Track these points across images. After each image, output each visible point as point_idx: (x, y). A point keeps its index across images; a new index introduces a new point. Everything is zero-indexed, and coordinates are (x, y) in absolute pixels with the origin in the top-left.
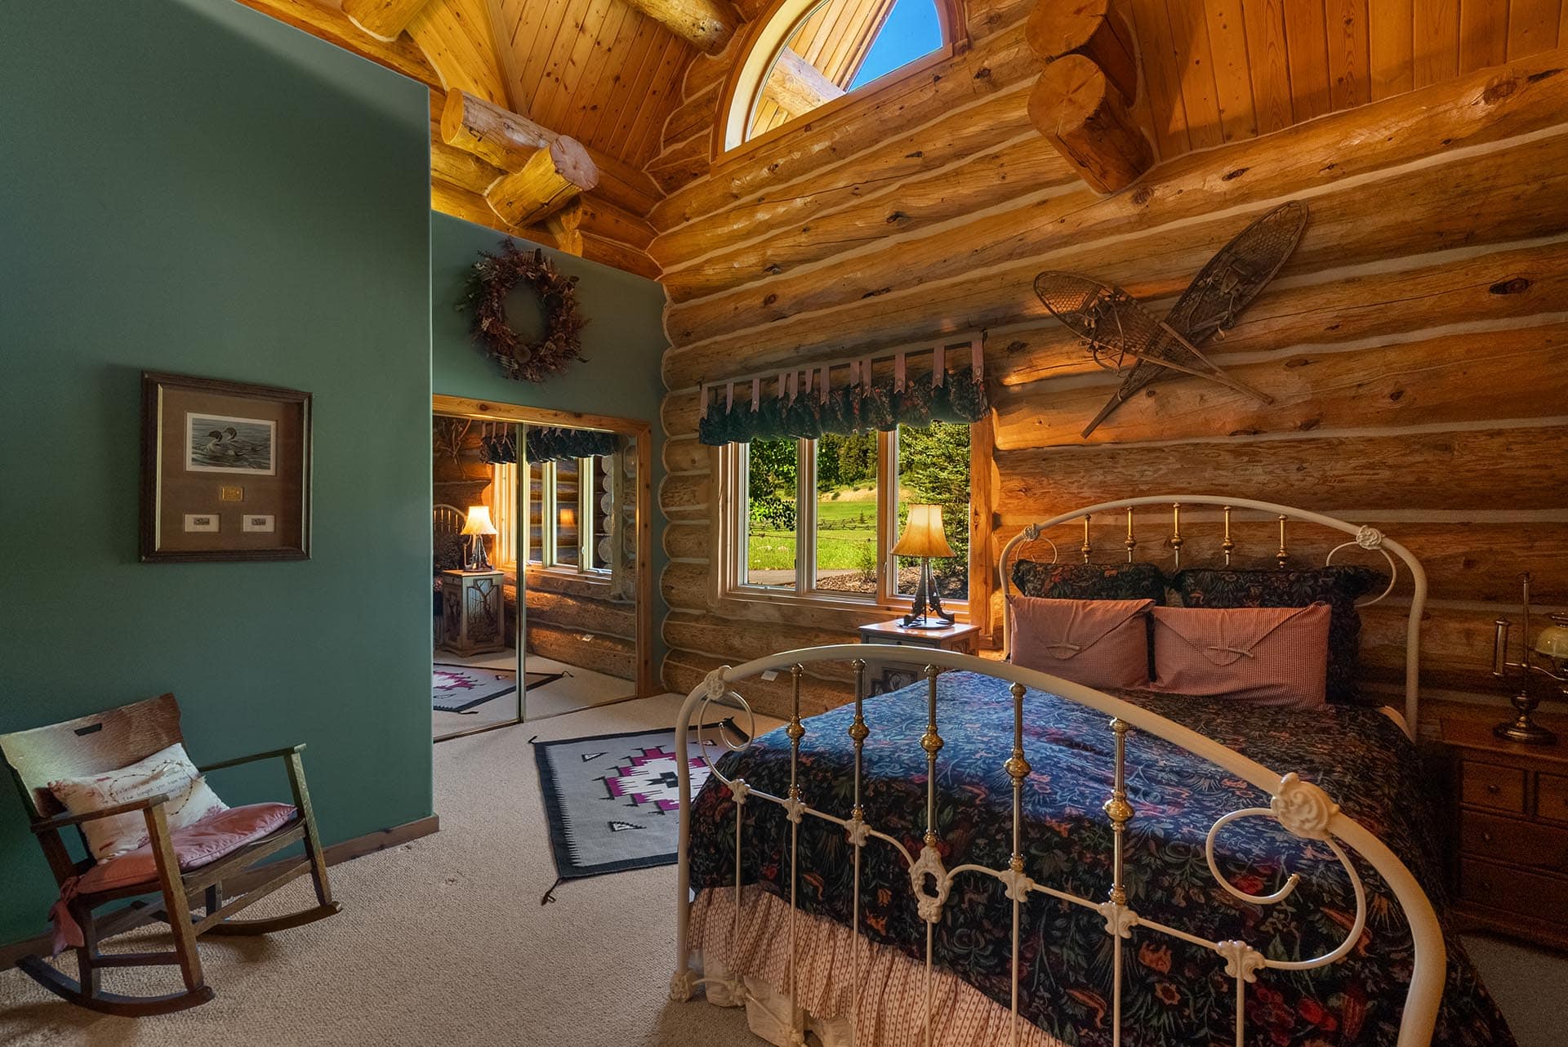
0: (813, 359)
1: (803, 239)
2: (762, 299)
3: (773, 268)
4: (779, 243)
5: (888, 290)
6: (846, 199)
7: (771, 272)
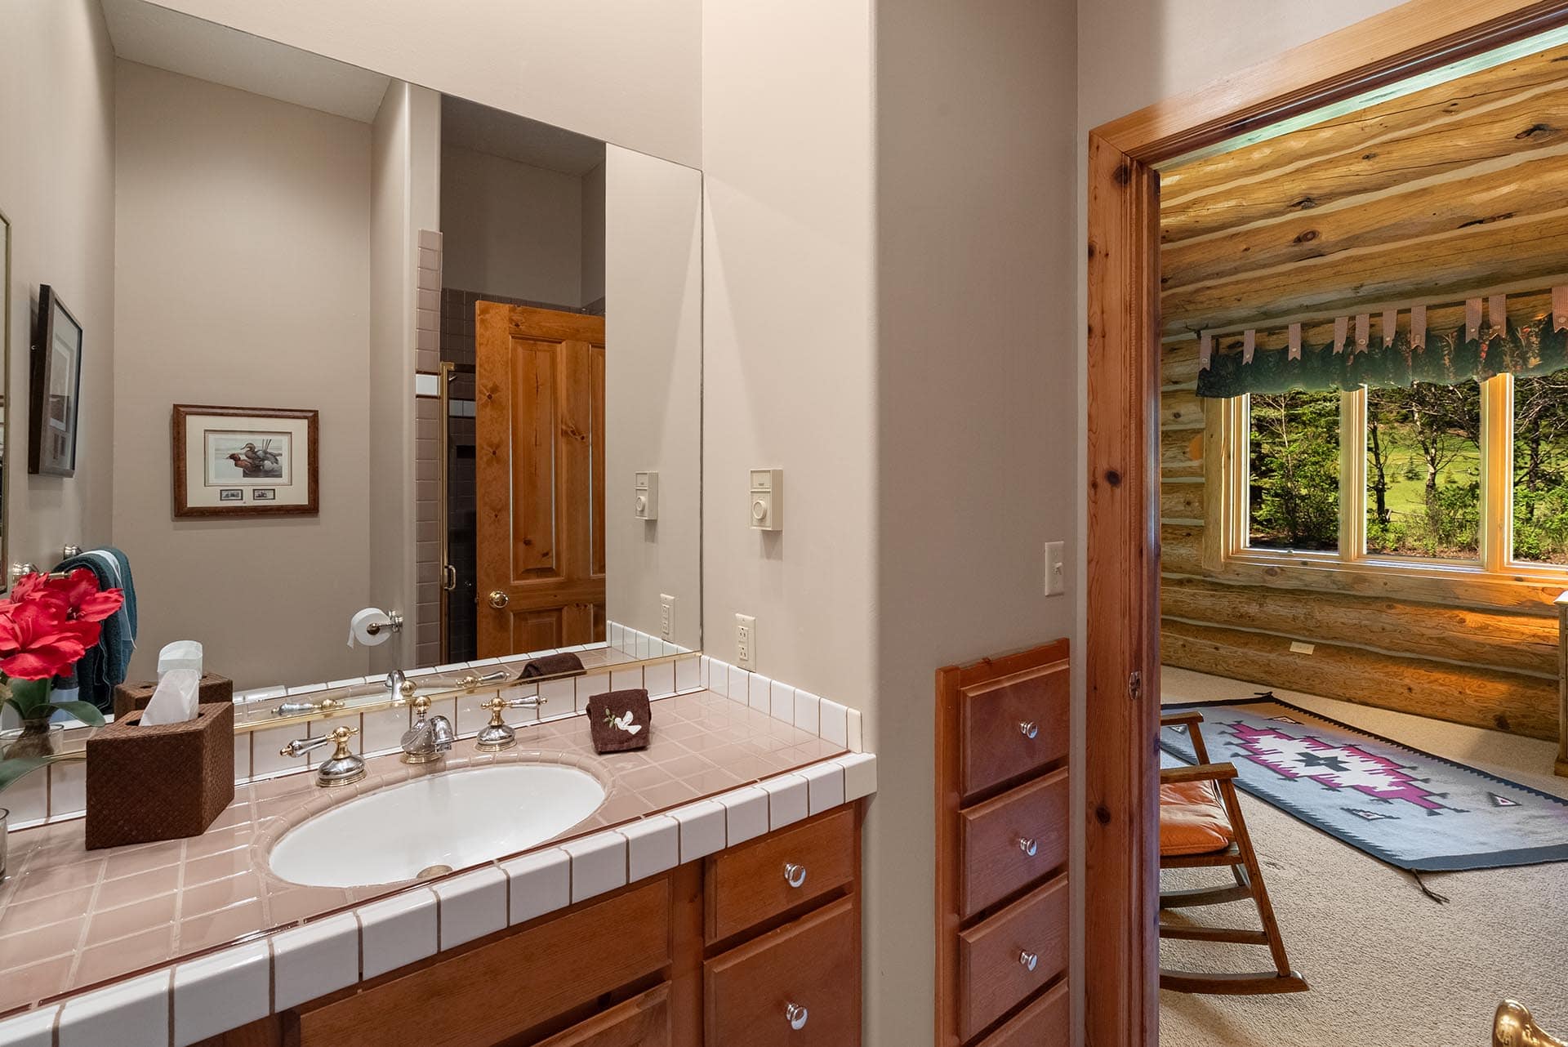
0: (1378, 298)
1: (1364, 166)
2: (1295, 236)
3: (1307, 202)
4: (1322, 174)
5: (1509, 216)
6: (1432, 117)
7: (1300, 207)
